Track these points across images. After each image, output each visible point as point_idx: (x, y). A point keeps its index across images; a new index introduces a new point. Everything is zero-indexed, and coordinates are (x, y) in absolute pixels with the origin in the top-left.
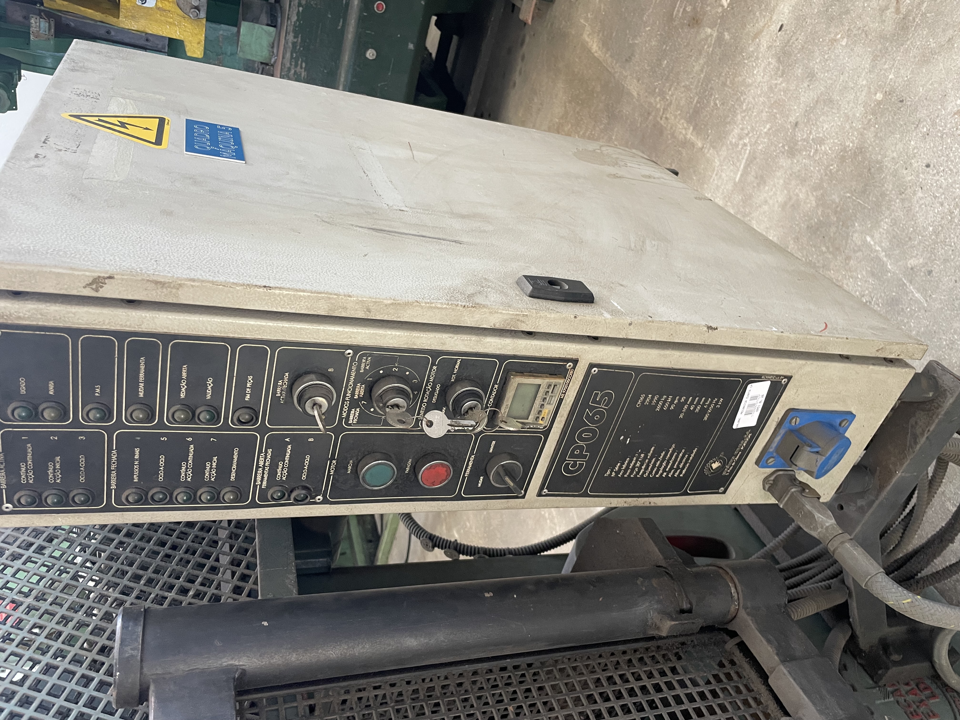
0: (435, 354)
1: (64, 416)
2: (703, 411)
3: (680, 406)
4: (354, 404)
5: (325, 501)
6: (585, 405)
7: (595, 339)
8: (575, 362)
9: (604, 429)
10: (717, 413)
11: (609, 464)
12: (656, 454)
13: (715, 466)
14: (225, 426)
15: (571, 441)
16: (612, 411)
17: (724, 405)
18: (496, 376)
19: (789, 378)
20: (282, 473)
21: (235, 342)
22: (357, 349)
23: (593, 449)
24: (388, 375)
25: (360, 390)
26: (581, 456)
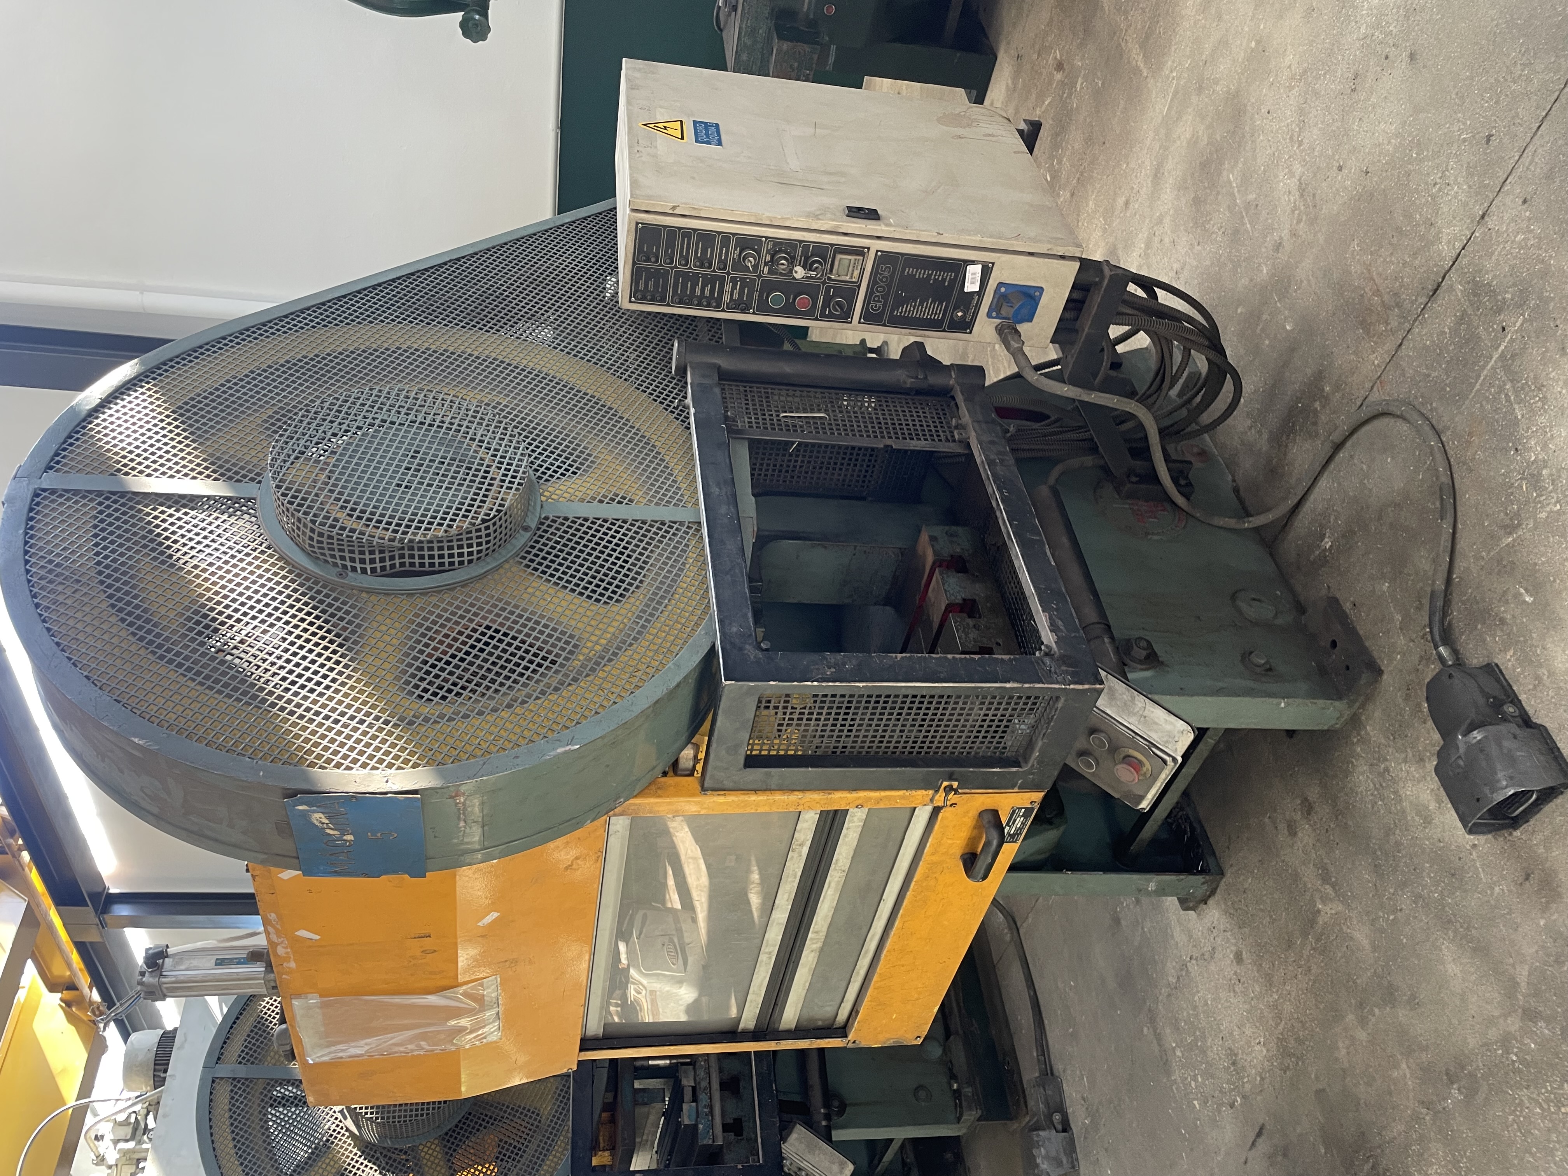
0: (801, 242)
1: (657, 261)
2: (944, 280)
3: (929, 276)
4: (766, 264)
5: (754, 313)
6: (877, 273)
7: (879, 238)
8: (869, 249)
9: (889, 286)
10: (953, 282)
11: (896, 307)
12: (921, 303)
13: (960, 314)
14: (714, 271)
15: (872, 293)
16: (892, 276)
17: (956, 277)
18: (830, 253)
19: (993, 264)
20: (735, 296)
21: (719, 233)
22: (767, 238)
23: (885, 297)
24: (780, 251)
25: (768, 258)
26: (879, 301)
